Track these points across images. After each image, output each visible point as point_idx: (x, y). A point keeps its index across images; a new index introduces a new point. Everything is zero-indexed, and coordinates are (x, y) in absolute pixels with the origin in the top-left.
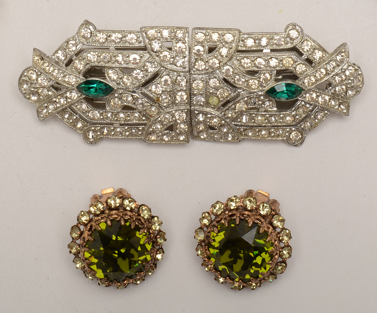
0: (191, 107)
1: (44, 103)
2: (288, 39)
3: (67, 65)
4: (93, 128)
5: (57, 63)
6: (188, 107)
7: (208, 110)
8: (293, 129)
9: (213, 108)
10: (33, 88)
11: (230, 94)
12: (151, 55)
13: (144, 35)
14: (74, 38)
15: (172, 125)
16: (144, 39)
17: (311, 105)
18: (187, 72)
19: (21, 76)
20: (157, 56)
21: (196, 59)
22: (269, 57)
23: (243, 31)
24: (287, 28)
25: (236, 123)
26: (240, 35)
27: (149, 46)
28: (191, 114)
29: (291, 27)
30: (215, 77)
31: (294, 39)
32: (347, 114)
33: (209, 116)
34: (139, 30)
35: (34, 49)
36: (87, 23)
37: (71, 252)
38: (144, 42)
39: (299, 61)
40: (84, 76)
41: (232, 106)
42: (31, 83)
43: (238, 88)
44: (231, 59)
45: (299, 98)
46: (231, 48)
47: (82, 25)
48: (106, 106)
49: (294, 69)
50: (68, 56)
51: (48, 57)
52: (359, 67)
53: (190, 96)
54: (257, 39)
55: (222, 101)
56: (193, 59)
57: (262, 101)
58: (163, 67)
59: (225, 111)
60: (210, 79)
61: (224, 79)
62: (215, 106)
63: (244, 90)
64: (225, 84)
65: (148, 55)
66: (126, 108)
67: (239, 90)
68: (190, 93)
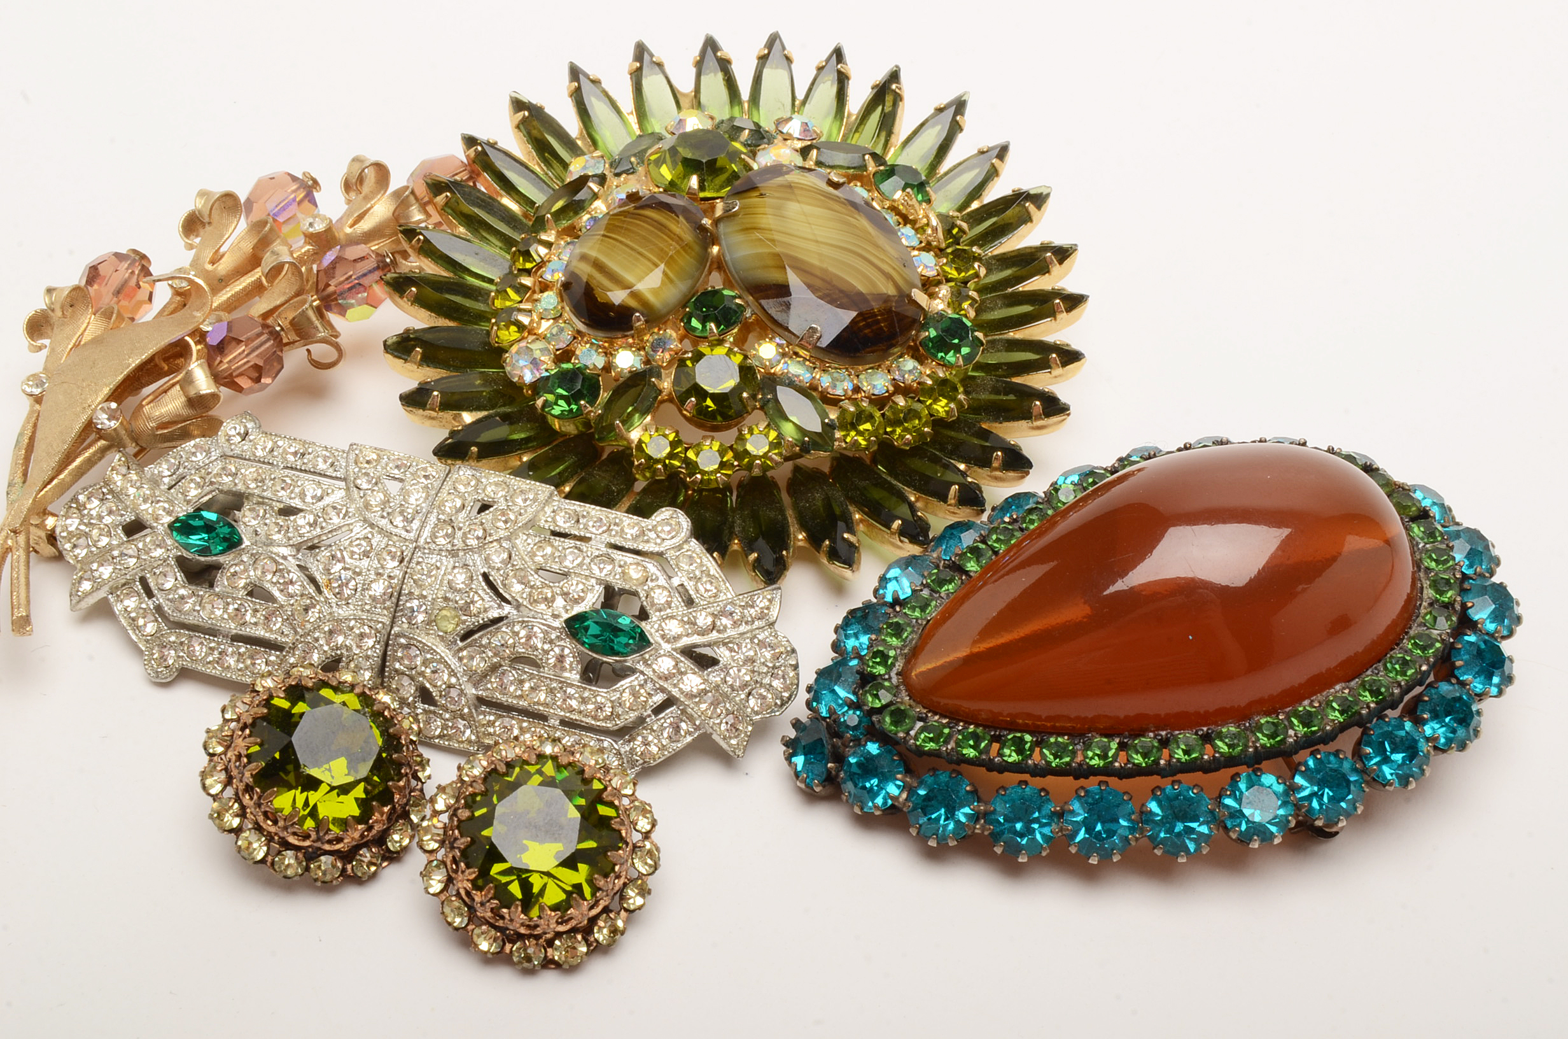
0: (393, 622)
1: (92, 563)
3: (171, 487)
4: (173, 639)
5: (153, 480)
6: (387, 620)
7: (429, 641)
9: (442, 639)
10: (85, 524)
11: (486, 611)
12: (349, 493)
15: (340, 658)
16: (348, 462)
17: (660, 692)
18: (411, 542)
19: (72, 499)
20: (362, 497)
21: (439, 520)
22: (596, 553)
24: (658, 514)
25: (480, 693)
26: (551, 499)
27: (353, 476)
28: (388, 641)
29: (667, 514)
30: (467, 566)
31: (664, 539)
33: (427, 656)
38: (346, 469)
39: (662, 581)
41: (482, 638)
42: (83, 515)
43: (507, 601)
44: (513, 535)
45: (638, 667)
48: (213, 582)
49: (644, 594)
50: (181, 470)
53: (400, 594)
54: (584, 517)
55: (464, 622)
56: (433, 519)
57: (551, 642)
58: (365, 520)
59: (465, 648)
60: (454, 567)
61: (485, 576)
62: (446, 633)
63: (518, 607)
64: (483, 584)
65: (343, 493)
66: (255, 591)
67: (507, 609)
68: (401, 588)
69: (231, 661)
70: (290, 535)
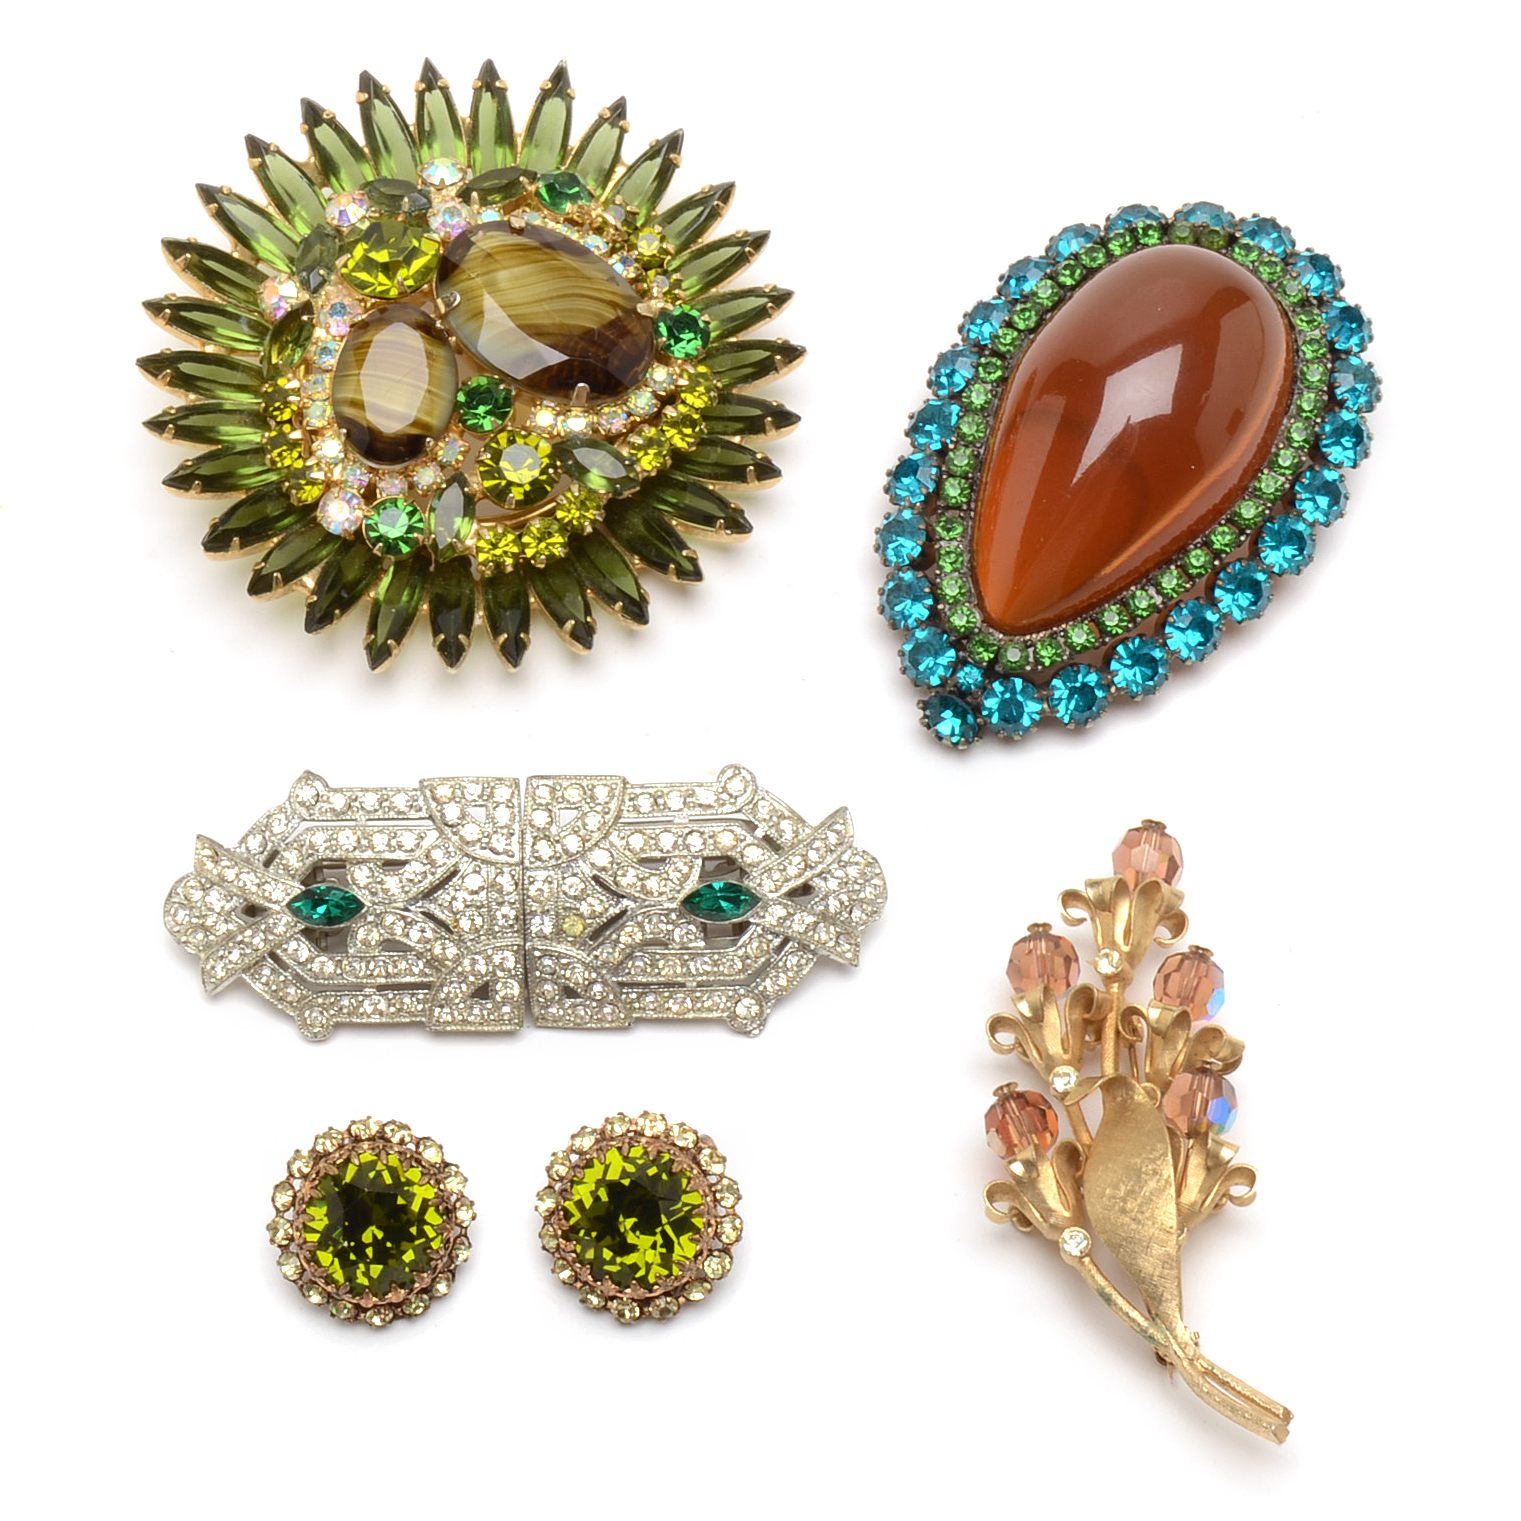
0: (525, 940)
1: (218, 951)
2: (725, 796)
3: (267, 864)
4: (320, 1001)
5: (247, 861)
6: (520, 941)
7: (561, 948)
8: (742, 991)
9: (573, 944)
10: (197, 917)
11: (607, 910)
12: (441, 832)
13: (428, 794)
14: (281, 810)
15: (487, 984)
16: (426, 800)
17: (777, 936)
18: (517, 865)
19: (170, 896)
20: (455, 834)
21: (535, 838)
22: (687, 831)
23: (631, 780)
24: (723, 772)
25: (620, 979)
26: (625, 788)
27: (438, 814)
28: (525, 957)
29: (729, 773)
30: (575, 875)
31: (736, 797)
32: (854, 963)
33: (564, 961)
34: (417, 786)
35: (198, 837)
36: (309, 776)
37: (272, 1241)
38: (428, 808)
39: (749, 839)
40: (303, 883)
41: (610, 935)
42: (191, 908)
43: (623, 897)
44: (606, 837)
45: (751, 920)
46: (607, 813)
47: (300, 780)
48: (347, 946)
49: (738, 856)
50: (270, 845)
51: (228, 850)
52: (874, 859)
53: (524, 915)
54: (660, 797)
55: (590, 925)
56: (529, 838)
57: (673, 923)
58: (467, 855)
59: (598, 947)
60: (564, 878)
61: (595, 878)
62: (575, 937)
63: (635, 900)
64: (597, 887)
65: (436, 834)
66: (390, 945)
67: (625, 902)
68: (524, 910)
69: (382, 1006)
70: (407, 889)
